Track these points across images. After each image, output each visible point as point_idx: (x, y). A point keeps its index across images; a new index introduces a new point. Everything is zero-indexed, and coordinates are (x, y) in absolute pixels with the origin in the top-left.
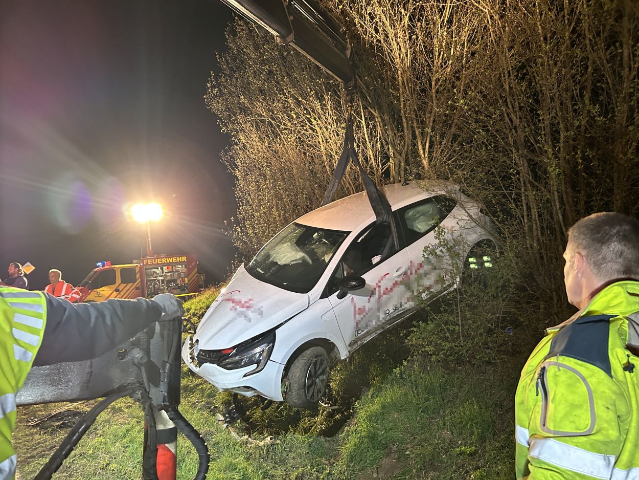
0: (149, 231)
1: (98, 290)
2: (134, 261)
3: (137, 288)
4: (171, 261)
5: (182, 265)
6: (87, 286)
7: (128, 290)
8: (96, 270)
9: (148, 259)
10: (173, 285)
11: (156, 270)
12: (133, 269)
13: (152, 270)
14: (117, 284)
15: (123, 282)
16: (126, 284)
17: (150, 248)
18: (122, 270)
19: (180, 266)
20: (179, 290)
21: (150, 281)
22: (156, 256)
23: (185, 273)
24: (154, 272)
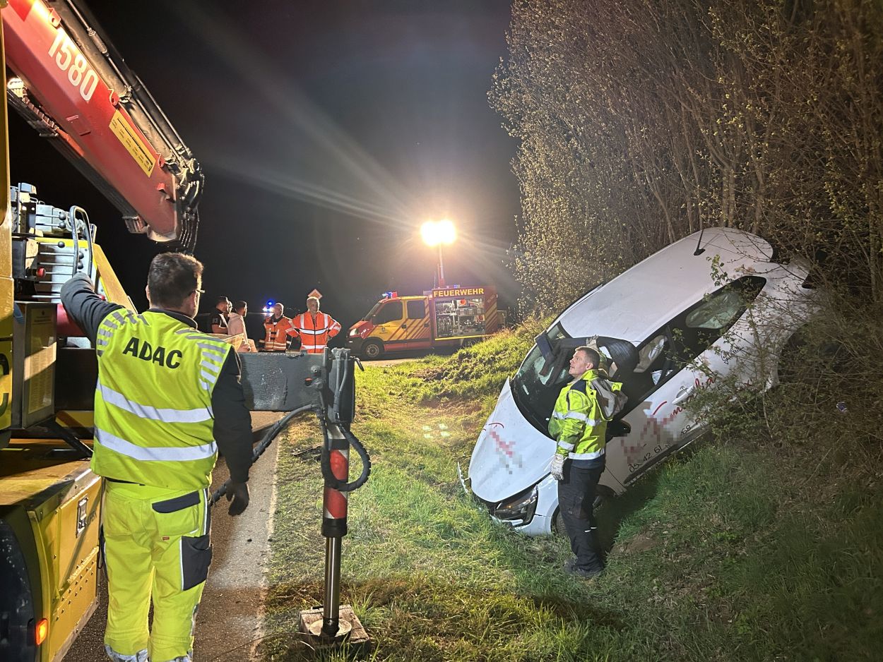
0: (441, 255)
1: (383, 325)
2: (424, 292)
3: (426, 325)
4: (465, 294)
5: (479, 299)
6: (371, 321)
7: (416, 327)
8: (381, 302)
9: (438, 290)
10: (468, 322)
11: (448, 304)
12: (422, 302)
13: (444, 304)
14: (403, 320)
15: (410, 317)
16: (413, 320)
17: (442, 277)
18: (410, 303)
19: (477, 300)
20: (474, 330)
21: (441, 317)
22: (448, 287)
23: (482, 309)
24: (446, 307)
